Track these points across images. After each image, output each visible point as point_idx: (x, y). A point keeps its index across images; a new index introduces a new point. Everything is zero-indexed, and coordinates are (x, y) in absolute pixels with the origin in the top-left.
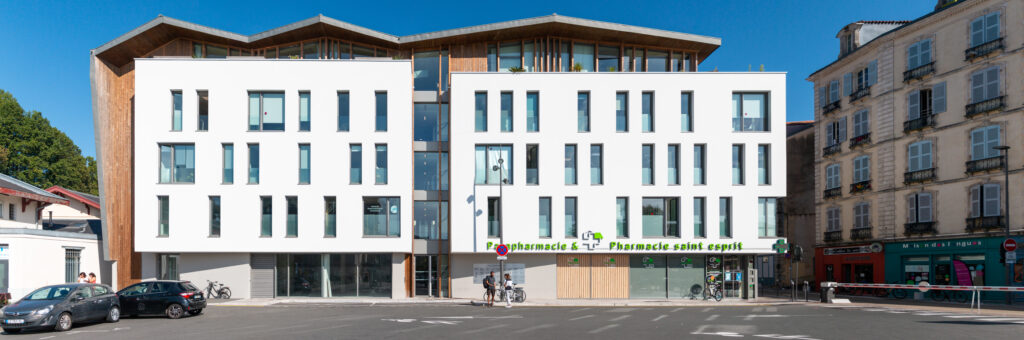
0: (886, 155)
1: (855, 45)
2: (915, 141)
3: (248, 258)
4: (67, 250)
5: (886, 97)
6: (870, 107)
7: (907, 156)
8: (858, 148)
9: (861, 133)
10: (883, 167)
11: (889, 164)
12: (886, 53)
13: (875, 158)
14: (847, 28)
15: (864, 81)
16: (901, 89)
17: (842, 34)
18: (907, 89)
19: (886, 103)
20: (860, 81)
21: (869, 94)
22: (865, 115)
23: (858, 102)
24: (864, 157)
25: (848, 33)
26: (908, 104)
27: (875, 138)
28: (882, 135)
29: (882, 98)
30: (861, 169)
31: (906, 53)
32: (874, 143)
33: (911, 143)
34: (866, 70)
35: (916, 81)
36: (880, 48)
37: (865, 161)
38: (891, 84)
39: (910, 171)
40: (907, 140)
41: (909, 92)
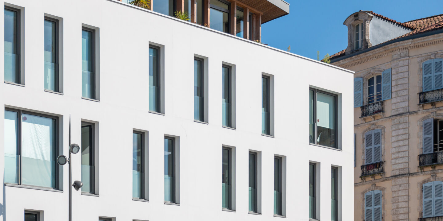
0: (400, 193)
1: (365, 42)
2: (428, 180)
5: (401, 119)
6: (384, 128)
7: (421, 197)
8: (369, 179)
9: (373, 161)
10: (397, 208)
11: (404, 205)
12: (401, 63)
13: (388, 196)
14: (356, 15)
15: (375, 93)
16: (416, 112)
17: (351, 21)
18: (421, 114)
19: (401, 126)
20: (371, 91)
21: (382, 111)
22: (378, 137)
23: (369, 118)
24: (377, 192)
25: (356, 23)
26: (422, 133)
27: (389, 169)
28: (396, 167)
29: (397, 119)
30: (373, 207)
31: (421, 69)
32: (388, 176)
33: (424, 182)
34: (379, 78)
35: (429, 106)
36: (396, 54)
37: (378, 197)
38: (405, 104)
39: (424, 216)
40: (421, 178)
41: (423, 118)
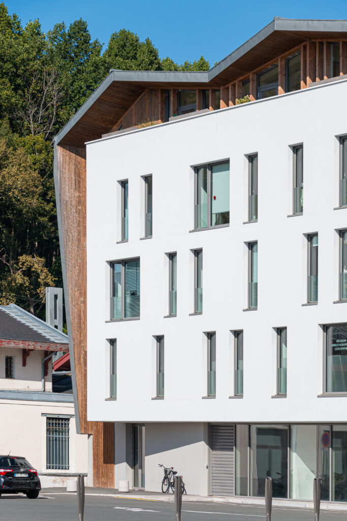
3: (202, 432)
4: (48, 419)
